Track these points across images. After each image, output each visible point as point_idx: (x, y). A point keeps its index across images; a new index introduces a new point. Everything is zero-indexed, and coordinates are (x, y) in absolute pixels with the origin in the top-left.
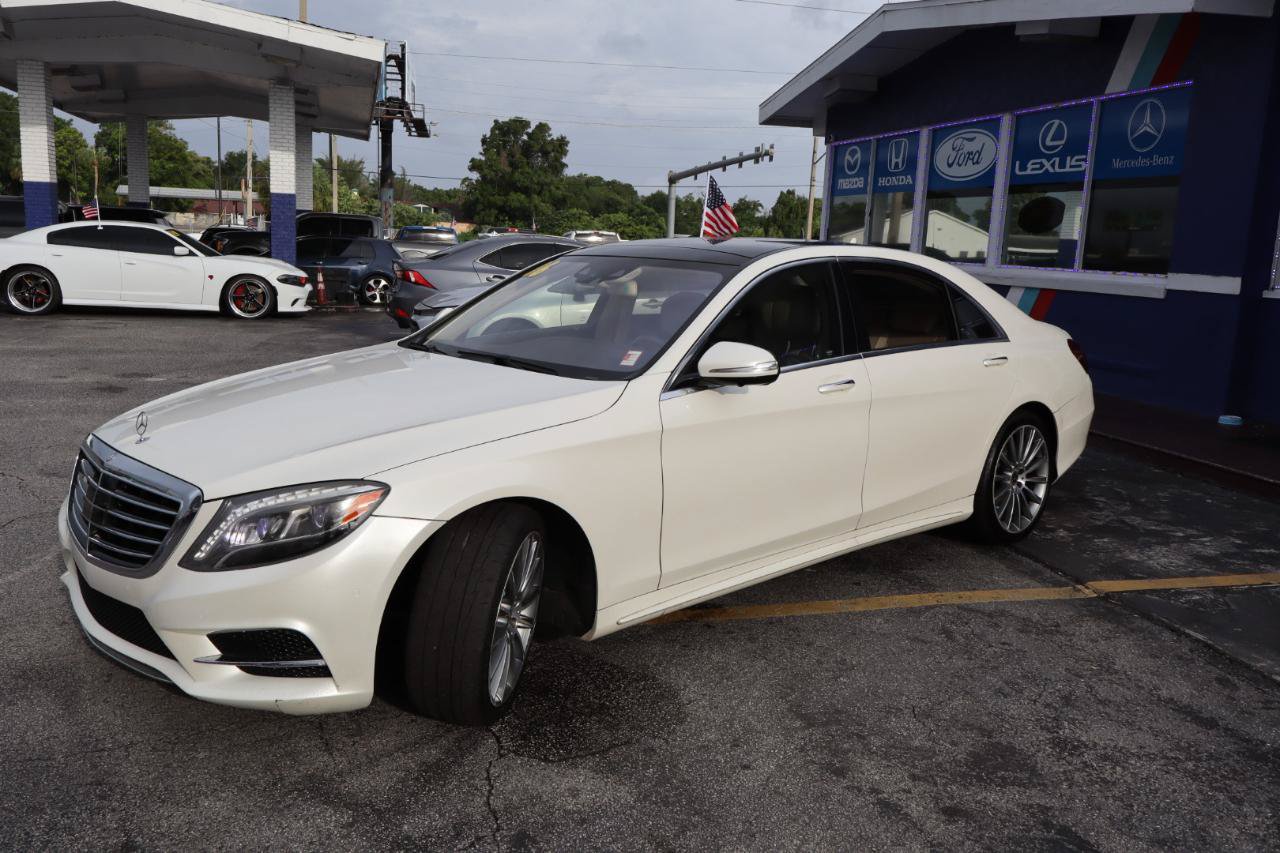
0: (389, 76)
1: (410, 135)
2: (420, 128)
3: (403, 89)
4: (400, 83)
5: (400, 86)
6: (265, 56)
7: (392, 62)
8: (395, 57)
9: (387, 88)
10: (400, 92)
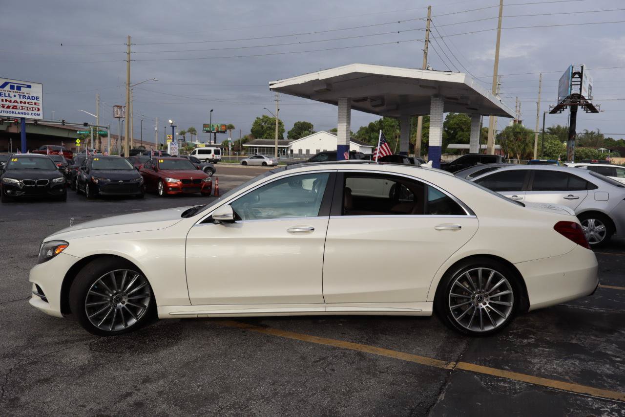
0: (573, 83)
1: (587, 112)
2: (591, 108)
3: (581, 89)
4: (579, 86)
5: (579, 88)
6: (420, 86)
7: (577, 76)
8: (578, 73)
9: (571, 90)
10: (579, 90)
